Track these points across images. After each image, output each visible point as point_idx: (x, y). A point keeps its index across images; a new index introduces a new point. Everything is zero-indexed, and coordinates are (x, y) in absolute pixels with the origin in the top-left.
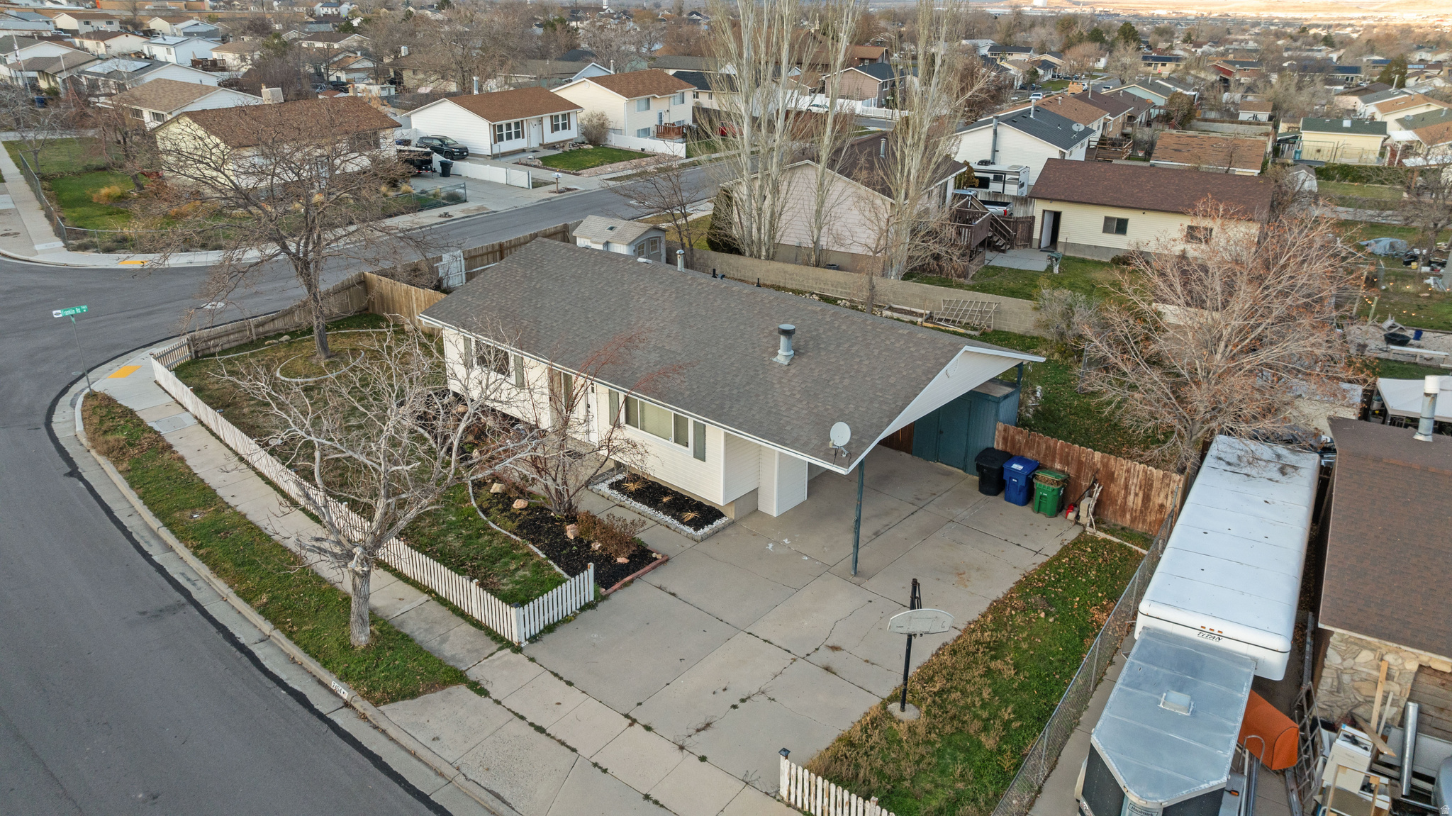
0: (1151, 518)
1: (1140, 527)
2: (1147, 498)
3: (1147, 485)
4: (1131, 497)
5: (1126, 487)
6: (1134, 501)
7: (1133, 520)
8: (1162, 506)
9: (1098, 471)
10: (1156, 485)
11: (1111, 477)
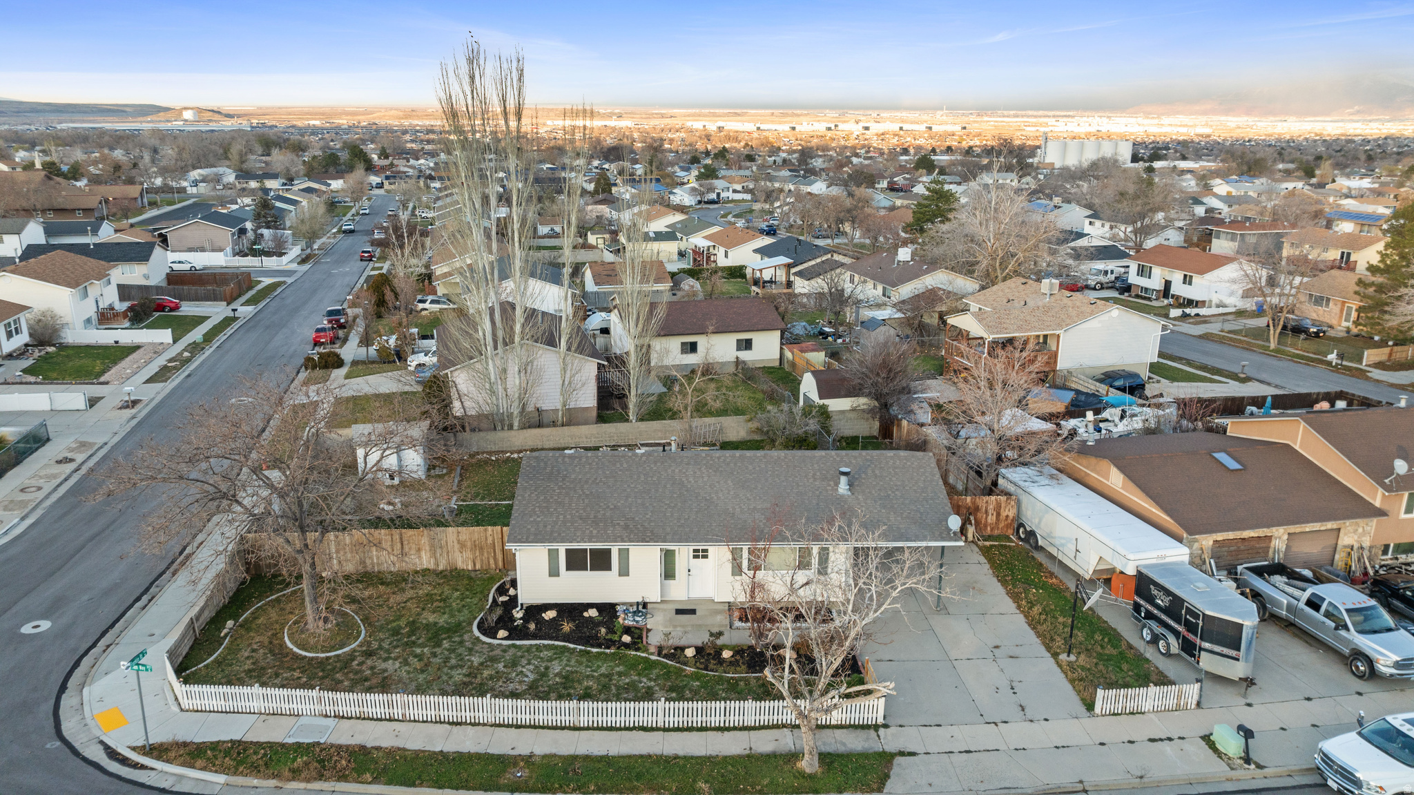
0: (1001, 525)
1: (996, 532)
2: (998, 514)
3: (998, 508)
4: (990, 517)
5: (986, 512)
6: (991, 519)
7: (992, 530)
8: (1007, 516)
9: (969, 508)
10: (1003, 505)
11: (977, 509)
